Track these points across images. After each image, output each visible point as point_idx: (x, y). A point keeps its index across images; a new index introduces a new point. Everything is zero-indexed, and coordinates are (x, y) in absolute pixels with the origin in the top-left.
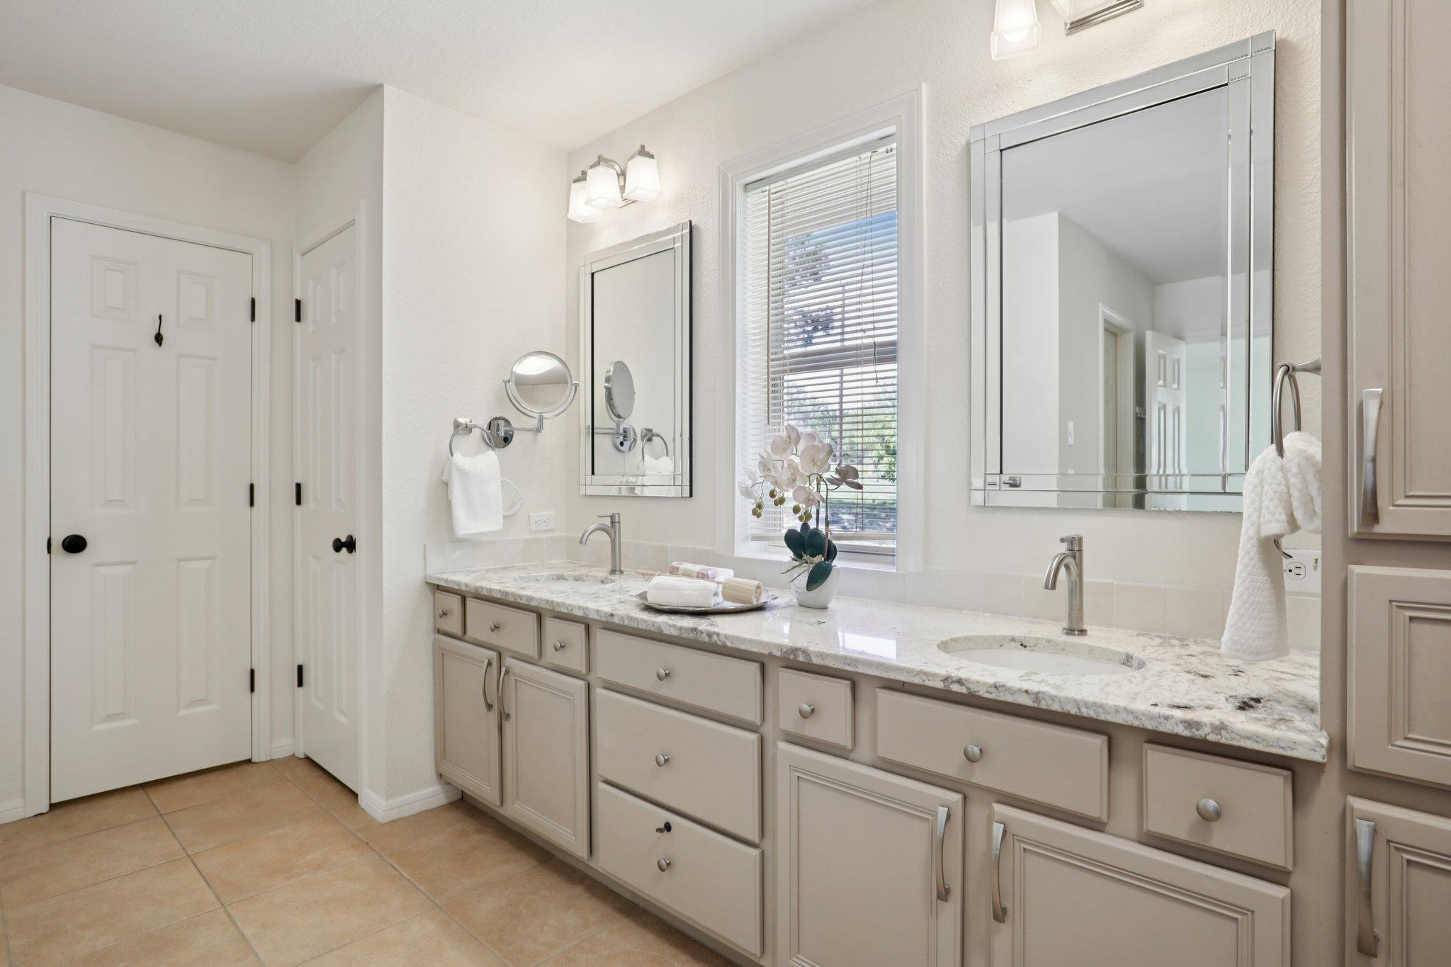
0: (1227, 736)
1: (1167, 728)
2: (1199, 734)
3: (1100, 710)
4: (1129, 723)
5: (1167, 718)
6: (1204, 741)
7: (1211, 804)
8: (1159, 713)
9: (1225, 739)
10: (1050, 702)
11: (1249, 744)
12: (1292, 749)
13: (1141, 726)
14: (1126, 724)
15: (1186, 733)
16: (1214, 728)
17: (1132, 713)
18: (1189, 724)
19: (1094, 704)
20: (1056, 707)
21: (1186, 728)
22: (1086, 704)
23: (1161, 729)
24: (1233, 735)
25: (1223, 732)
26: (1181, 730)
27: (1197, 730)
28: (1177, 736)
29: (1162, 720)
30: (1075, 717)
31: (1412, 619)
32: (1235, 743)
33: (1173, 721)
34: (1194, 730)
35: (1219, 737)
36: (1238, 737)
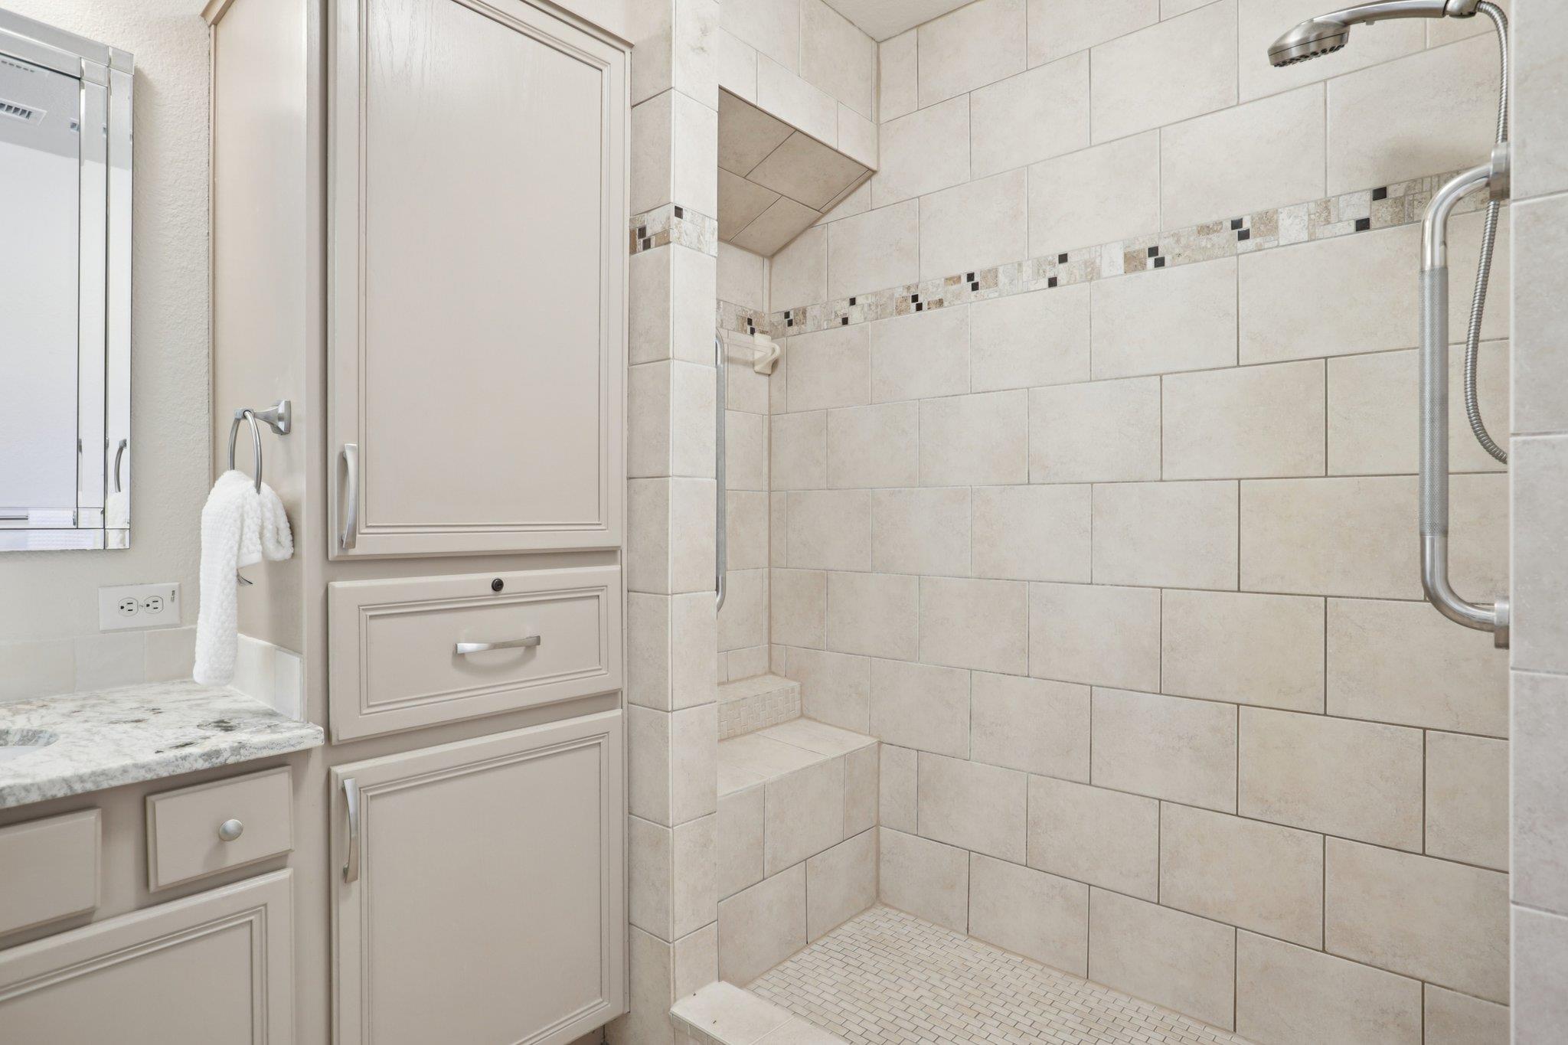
0: (246, 753)
1: (185, 768)
2: (217, 762)
3: (101, 778)
4: (141, 779)
5: (184, 758)
6: (225, 766)
7: (231, 824)
8: (176, 756)
9: (245, 756)
10: (23, 794)
11: (265, 753)
12: (300, 743)
13: (155, 777)
14: (137, 781)
15: (207, 765)
16: (234, 751)
17: (143, 767)
18: (208, 756)
19: (93, 774)
20: (34, 797)
21: (205, 761)
22: (81, 779)
23: (179, 771)
24: (252, 750)
25: (242, 751)
26: (201, 765)
27: (217, 758)
28: (197, 772)
29: (180, 762)
30: (66, 798)
31: (371, 617)
32: (252, 757)
33: (192, 758)
34: (214, 760)
35: (238, 757)
36: (255, 751)
